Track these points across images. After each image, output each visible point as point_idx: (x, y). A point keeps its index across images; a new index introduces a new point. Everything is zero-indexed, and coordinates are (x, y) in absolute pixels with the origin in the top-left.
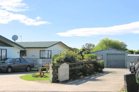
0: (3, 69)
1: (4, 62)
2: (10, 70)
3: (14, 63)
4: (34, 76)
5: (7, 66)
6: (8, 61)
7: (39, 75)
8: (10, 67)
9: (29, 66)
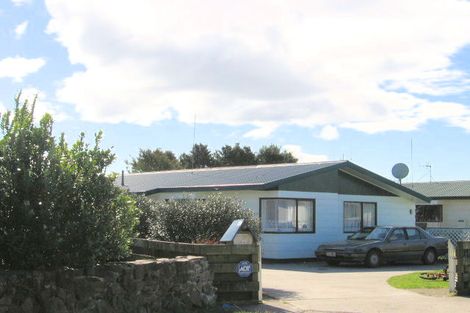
0: (356, 255)
1: (362, 239)
2: (374, 259)
3: (388, 241)
4: (426, 276)
5: (365, 249)
6: (375, 234)
7: (440, 276)
8: (374, 250)
9: (432, 249)
